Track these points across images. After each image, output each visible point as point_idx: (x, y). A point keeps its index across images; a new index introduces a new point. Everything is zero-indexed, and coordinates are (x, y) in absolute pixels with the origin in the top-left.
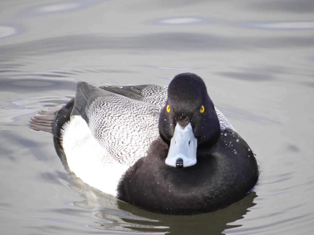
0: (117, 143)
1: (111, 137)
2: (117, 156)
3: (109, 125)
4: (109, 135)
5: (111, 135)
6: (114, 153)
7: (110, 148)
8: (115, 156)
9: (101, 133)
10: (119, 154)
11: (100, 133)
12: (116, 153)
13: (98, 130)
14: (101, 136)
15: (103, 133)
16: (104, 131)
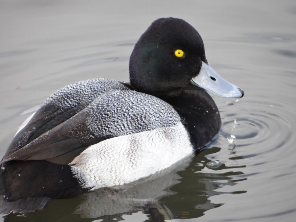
0: (161, 114)
1: (154, 115)
2: (171, 122)
3: (141, 112)
4: (150, 116)
5: (151, 114)
6: (167, 122)
7: (161, 123)
8: (170, 123)
9: (144, 122)
10: (170, 119)
11: (142, 124)
12: (168, 120)
13: (138, 125)
14: (146, 124)
15: (145, 121)
16: (143, 119)
